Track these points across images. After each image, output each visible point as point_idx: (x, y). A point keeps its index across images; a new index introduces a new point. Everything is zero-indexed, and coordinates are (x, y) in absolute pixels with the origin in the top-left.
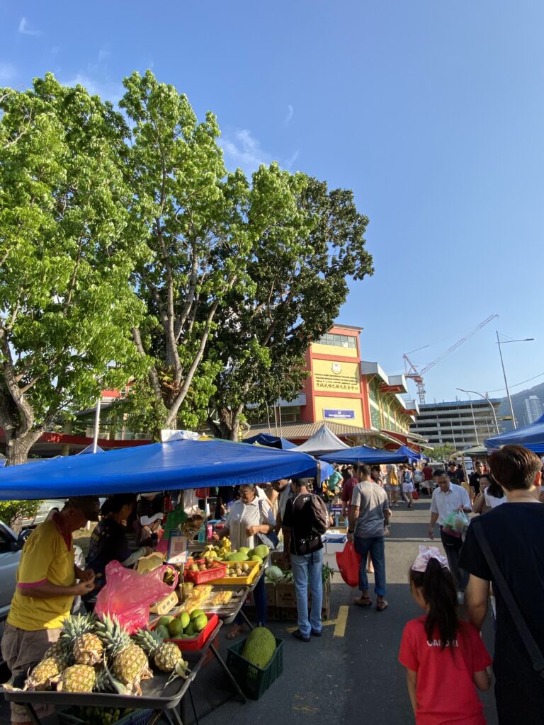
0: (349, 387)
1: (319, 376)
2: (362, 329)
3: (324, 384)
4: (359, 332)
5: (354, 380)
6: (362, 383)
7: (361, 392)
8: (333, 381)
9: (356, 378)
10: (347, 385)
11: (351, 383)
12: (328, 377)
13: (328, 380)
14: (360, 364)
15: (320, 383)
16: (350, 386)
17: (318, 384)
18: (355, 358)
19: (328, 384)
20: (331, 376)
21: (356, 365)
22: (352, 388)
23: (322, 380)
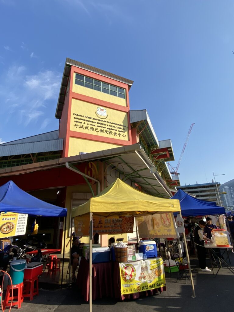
0: (115, 134)
1: (79, 117)
2: (132, 82)
3: (85, 126)
4: (129, 86)
5: (122, 127)
6: (130, 131)
7: (129, 140)
8: (96, 125)
9: (124, 126)
10: (113, 132)
11: (118, 129)
12: (91, 120)
13: (90, 123)
14: (128, 114)
15: (79, 124)
16: (117, 132)
17: (76, 125)
18: (124, 107)
19: (90, 126)
20: (94, 119)
21: (124, 114)
22: (119, 135)
23: (83, 122)
